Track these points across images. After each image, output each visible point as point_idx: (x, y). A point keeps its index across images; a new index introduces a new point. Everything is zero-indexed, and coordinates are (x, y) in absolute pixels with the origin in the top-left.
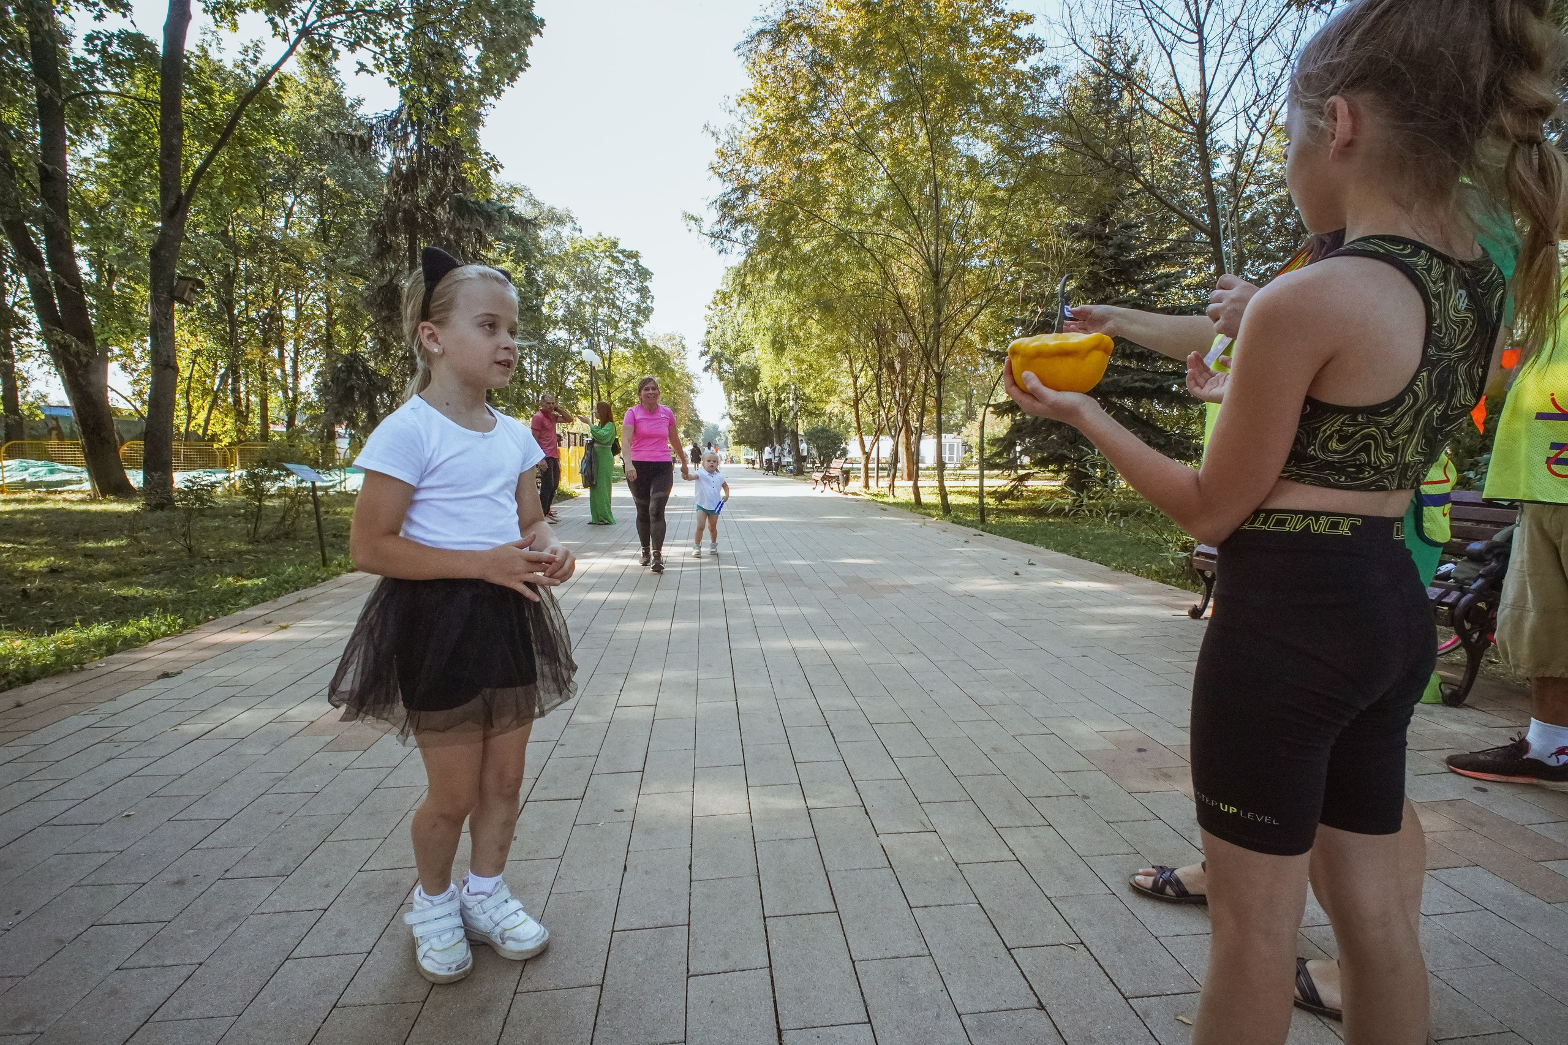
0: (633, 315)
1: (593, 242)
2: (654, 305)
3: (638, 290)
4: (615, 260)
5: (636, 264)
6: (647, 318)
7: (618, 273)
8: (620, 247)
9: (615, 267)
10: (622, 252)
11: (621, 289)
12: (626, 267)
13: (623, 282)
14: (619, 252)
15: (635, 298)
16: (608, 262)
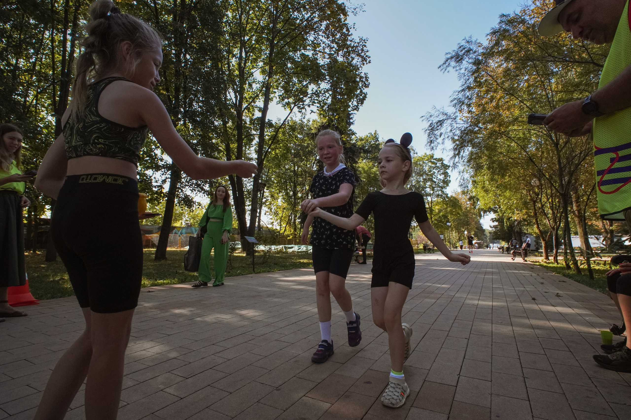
0: (441, 184)
1: (423, 157)
2: (450, 179)
3: (443, 174)
4: (433, 163)
5: (442, 163)
6: (448, 185)
7: (434, 168)
8: (435, 157)
9: (433, 165)
10: (436, 159)
11: (436, 174)
12: (438, 165)
13: (436, 172)
14: (434, 159)
15: (442, 177)
16: (430, 164)
